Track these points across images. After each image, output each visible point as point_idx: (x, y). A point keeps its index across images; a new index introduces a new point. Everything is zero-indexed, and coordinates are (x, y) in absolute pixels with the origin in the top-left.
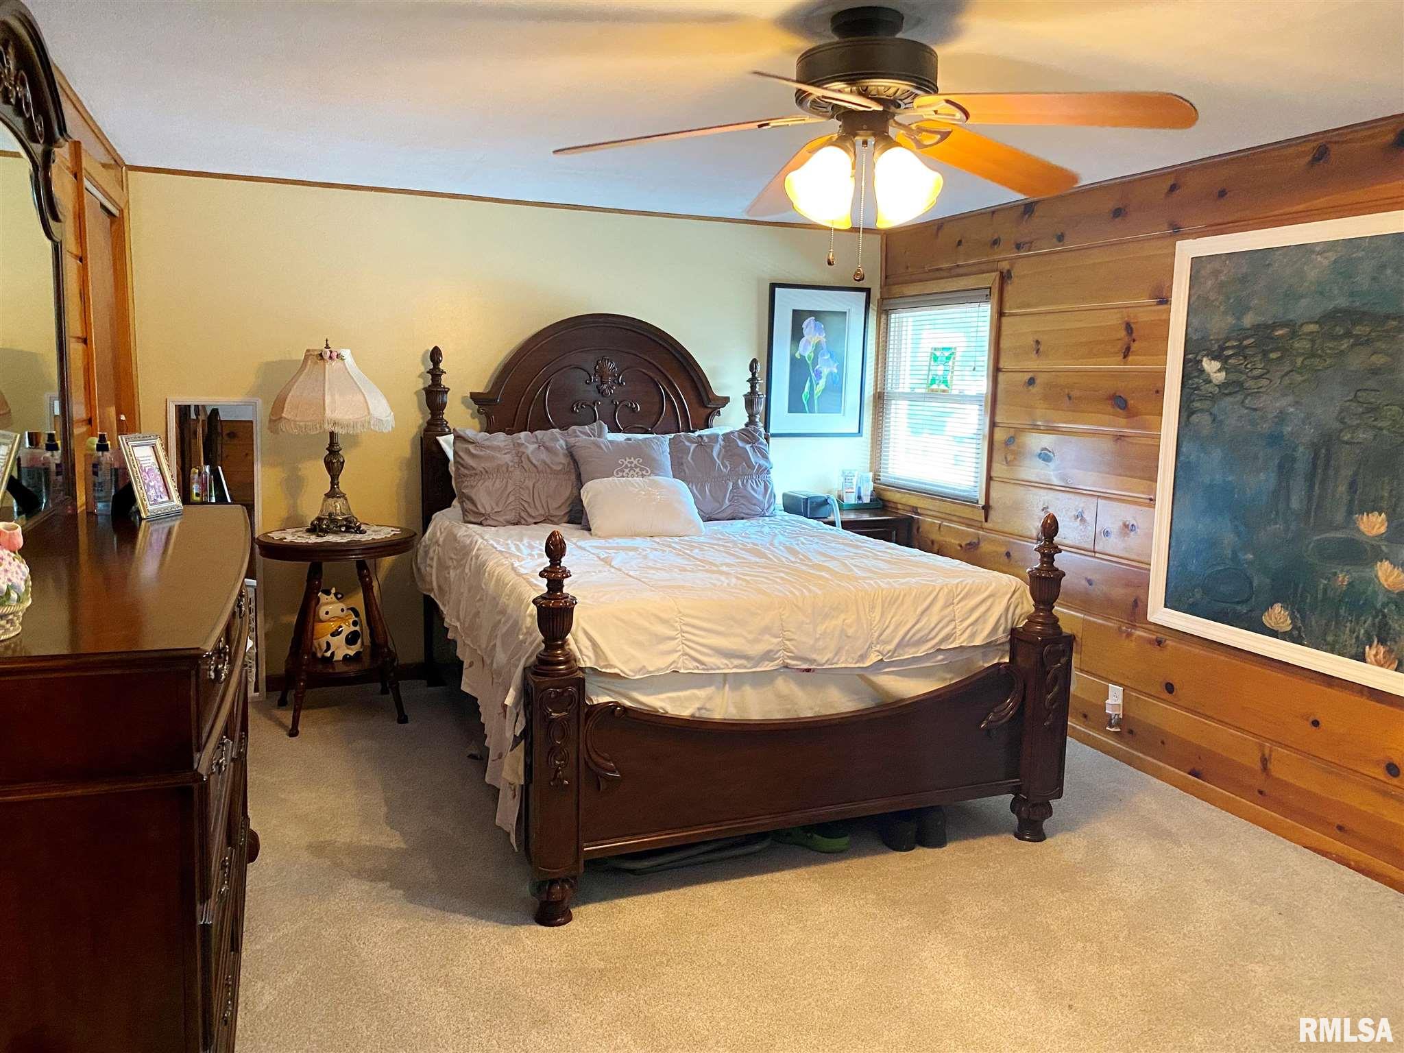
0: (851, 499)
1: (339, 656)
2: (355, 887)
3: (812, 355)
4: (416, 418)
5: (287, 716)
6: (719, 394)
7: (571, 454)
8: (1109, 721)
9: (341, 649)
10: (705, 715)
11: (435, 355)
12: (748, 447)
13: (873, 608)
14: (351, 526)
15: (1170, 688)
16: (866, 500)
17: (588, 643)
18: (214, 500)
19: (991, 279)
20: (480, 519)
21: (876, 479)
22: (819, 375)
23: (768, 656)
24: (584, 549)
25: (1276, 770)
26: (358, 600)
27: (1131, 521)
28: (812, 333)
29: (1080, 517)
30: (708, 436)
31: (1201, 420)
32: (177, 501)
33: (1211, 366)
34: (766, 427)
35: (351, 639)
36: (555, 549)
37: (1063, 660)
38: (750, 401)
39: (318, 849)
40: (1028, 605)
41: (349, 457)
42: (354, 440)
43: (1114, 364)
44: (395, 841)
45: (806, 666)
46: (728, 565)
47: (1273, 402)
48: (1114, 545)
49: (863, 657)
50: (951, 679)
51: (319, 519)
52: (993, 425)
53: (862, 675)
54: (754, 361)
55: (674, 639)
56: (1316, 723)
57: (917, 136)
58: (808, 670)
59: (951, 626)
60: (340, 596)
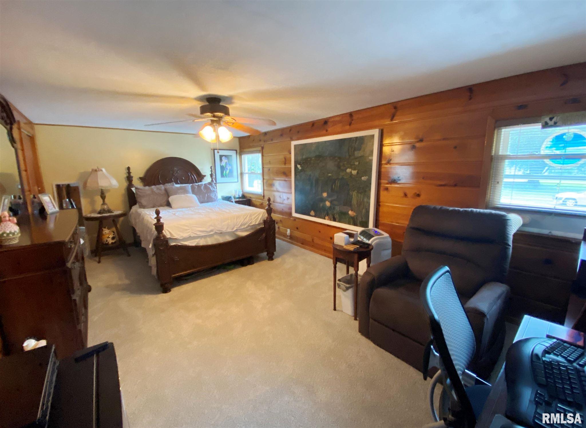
0: (237, 196)
1: (110, 242)
2: (117, 293)
3: (225, 165)
4: (125, 184)
5: (97, 259)
6: (203, 174)
7: (166, 190)
8: (288, 236)
9: (110, 241)
10: (198, 245)
11: (129, 168)
12: (210, 186)
13: (234, 219)
14: (109, 211)
15: (297, 228)
16: (241, 196)
17: (168, 232)
18: (71, 208)
19: (260, 148)
20: (144, 207)
21: (243, 191)
22: (227, 169)
23: (212, 231)
24: (170, 212)
25: (315, 241)
26: (114, 229)
27: (289, 197)
28: (224, 160)
29: (280, 197)
30: (200, 184)
31: (298, 176)
32: (57, 209)
33: (299, 166)
34: (216, 181)
35: (113, 238)
36: (158, 213)
37: (274, 225)
38: (211, 175)
39: (107, 287)
40: (266, 215)
41: (107, 195)
42: (108, 191)
43: (283, 166)
44: (127, 282)
45: (220, 232)
46: (203, 213)
47: (309, 173)
48: (286, 202)
49: (233, 229)
50: (252, 231)
51: (101, 210)
52: (263, 179)
53: (233, 233)
54: (211, 167)
55: (189, 229)
56: (320, 232)
57: (227, 123)
58: (221, 233)
59: (251, 221)
60: (108, 229)
